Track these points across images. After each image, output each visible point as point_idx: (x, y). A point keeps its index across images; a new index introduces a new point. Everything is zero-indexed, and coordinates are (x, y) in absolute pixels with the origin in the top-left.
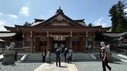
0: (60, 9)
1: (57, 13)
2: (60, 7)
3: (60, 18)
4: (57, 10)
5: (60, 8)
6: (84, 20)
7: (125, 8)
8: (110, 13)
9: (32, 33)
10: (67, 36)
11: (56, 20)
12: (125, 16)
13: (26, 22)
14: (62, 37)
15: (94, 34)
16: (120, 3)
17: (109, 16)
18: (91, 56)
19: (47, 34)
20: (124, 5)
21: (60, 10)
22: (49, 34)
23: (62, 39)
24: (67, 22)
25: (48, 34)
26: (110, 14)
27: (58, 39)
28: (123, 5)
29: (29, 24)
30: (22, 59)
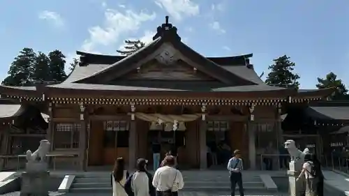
0: (167, 24)
1: (160, 38)
2: (167, 18)
3: (168, 53)
4: (159, 29)
5: (167, 21)
6: (251, 55)
9: (83, 109)
10: (192, 118)
11: (155, 61)
13: (27, 50)
14: (175, 122)
15: (280, 110)
18: (260, 180)
19: (131, 112)
21: (167, 28)
22: (136, 111)
24: (192, 68)
25: (133, 110)
29: (38, 55)
30: (63, 186)
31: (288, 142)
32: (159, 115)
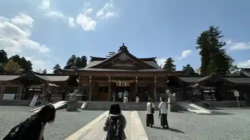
0: (124, 46)
1: (120, 51)
2: (123, 43)
3: (124, 57)
4: (120, 48)
6: (156, 58)
7: (220, 37)
8: (198, 44)
9: (91, 78)
10: (132, 81)
11: (118, 60)
12: (221, 48)
13: (73, 56)
14: (126, 83)
15: (166, 79)
16: (212, 29)
17: (197, 48)
19: (109, 79)
20: (219, 32)
22: (111, 79)
23: (125, 85)
24: (133, 63)
26: (198, 46)
27: (121, 85)
28: (216, 32)
29: (77, 57)
30: (82, 107)
31: (167, 91)
32: (120, 80)
